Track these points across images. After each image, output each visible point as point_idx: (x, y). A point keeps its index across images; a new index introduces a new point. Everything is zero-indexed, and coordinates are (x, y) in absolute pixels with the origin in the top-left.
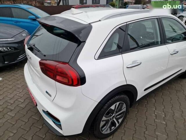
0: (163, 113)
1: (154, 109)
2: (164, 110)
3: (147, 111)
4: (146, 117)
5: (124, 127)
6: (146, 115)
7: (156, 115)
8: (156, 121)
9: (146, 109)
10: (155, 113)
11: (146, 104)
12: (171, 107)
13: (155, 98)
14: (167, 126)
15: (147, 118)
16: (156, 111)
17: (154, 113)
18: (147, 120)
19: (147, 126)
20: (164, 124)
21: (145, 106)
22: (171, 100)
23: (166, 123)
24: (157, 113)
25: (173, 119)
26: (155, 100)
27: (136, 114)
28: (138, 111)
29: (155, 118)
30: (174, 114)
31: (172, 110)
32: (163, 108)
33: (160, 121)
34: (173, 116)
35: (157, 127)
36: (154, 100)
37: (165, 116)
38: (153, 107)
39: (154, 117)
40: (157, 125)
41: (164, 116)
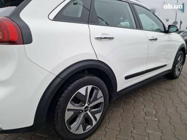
0: (154, 110)
1: (143, 107)
2: (154, 107)
3: (134, 110)
4: (133, 115)
5: (105, 127)
6: (133, 113)
7: (145, 113)
8: (146, 119)
9: (133, 107)
10: (145, 111)
11: (133, 103)
12: (162, 104)
13: (143, 97)
14: (160, 123)
15: (134, 117)
16: (144, 109)
17: (142, 111)
18: (134, 118)
19: (135, 124)
20: (155, 120)
21: (132, 105)
22: (162, 97)
23: (159, 119)
24: (147, 110)
25: (167, 114)
26: (144, 99)
27: (121, 113)
28: (123, 110)
29: (145, 115)
30: (167, 110)
31: (164, 106)
32: (154, 105)
33: (150, 118)
34: (166, 112)
35: (147, 124)
36: (142, 99)
37: (157, 113)
38: (141, 105)
39: (143, 115)
40: (147, 122)
41: (155, 113)
